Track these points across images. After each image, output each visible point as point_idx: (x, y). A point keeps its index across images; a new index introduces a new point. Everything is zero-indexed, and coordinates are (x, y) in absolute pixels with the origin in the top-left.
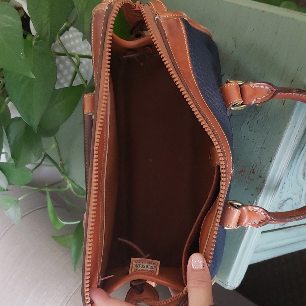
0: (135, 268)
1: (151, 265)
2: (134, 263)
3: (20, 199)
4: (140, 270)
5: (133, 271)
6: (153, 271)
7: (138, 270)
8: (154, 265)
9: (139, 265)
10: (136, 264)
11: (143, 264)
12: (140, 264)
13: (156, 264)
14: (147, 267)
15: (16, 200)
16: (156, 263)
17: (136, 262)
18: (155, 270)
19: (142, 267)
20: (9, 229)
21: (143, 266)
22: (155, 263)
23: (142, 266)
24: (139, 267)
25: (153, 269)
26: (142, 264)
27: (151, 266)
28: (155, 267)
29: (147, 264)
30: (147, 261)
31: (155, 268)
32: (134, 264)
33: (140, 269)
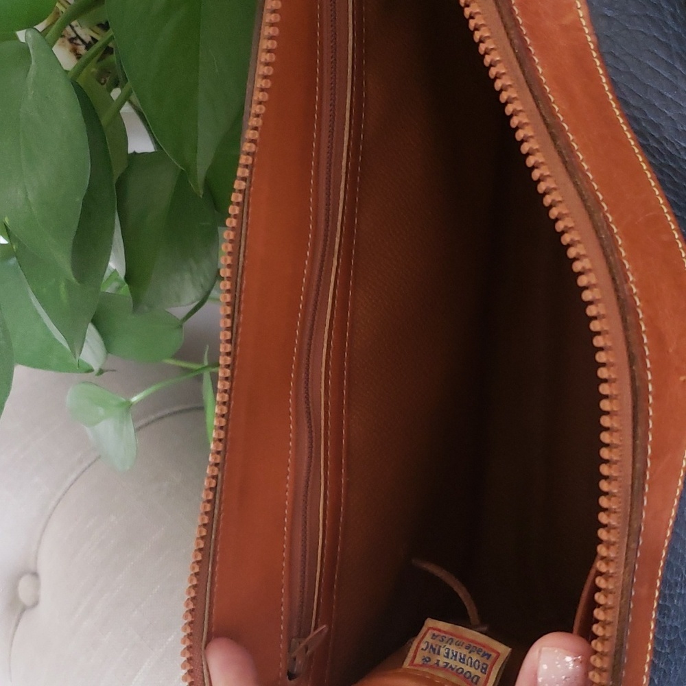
0: (426, 654)
1: (475, 657)
2: (428, 638)
3: (135, 399)
4: (441, 664)
5: (418, 660)
6: (479, 678)
7: (434, 661)
8: (484, 660)
9: (440, 646)
10: (431, 641)
11: (453, 648)
12: (442, 644)
13: (492, 659)
14: (462, 660)
15: (123, 404)
16: (494, 655)
17: (434, 637)
18: (485, 676)
19: (447, 657)
20: (89, 466)
21: (451, 655)
22: (490, 653)
23: (448, 653)
24: (439, 654)
25: (478, 673)
26: (448, 646)
27: (474, 660)
28: (487, 666)
29: (464, 652)
30: (468, 640)
31: (485, 669)
32: (425, 640)
33: (442, 660)
